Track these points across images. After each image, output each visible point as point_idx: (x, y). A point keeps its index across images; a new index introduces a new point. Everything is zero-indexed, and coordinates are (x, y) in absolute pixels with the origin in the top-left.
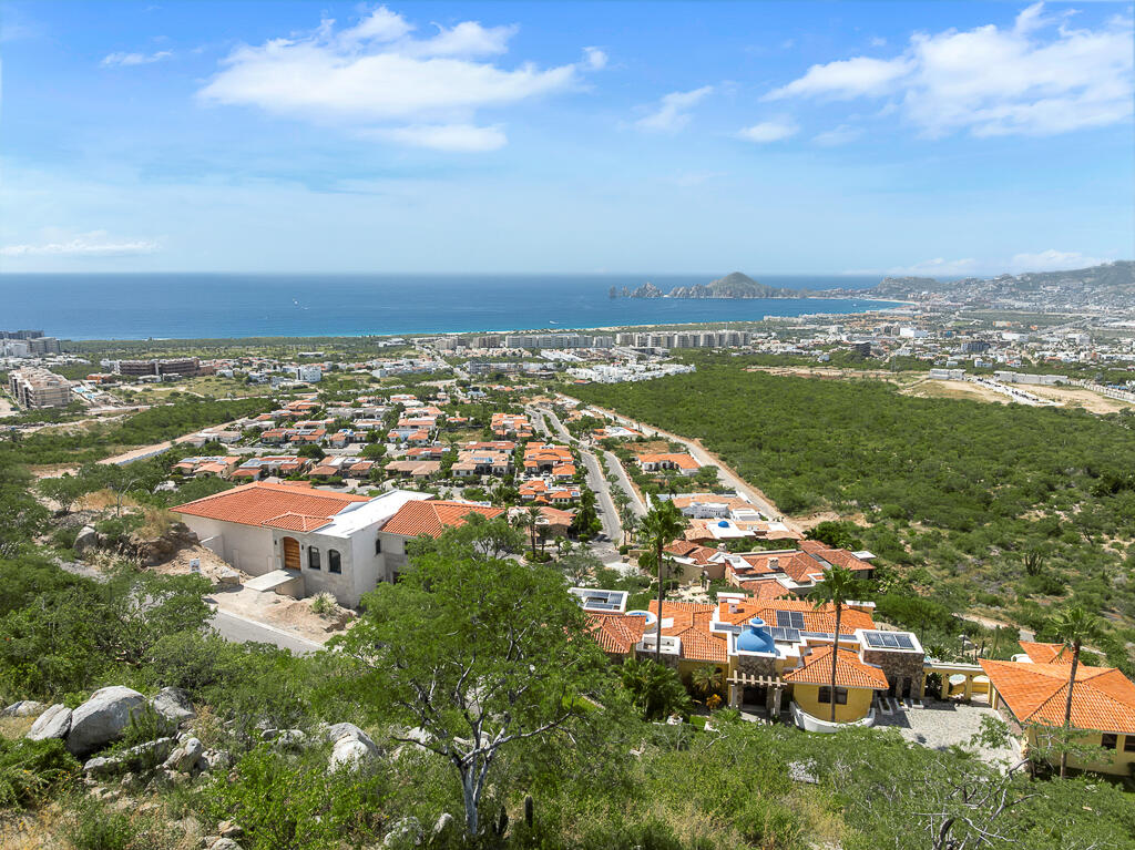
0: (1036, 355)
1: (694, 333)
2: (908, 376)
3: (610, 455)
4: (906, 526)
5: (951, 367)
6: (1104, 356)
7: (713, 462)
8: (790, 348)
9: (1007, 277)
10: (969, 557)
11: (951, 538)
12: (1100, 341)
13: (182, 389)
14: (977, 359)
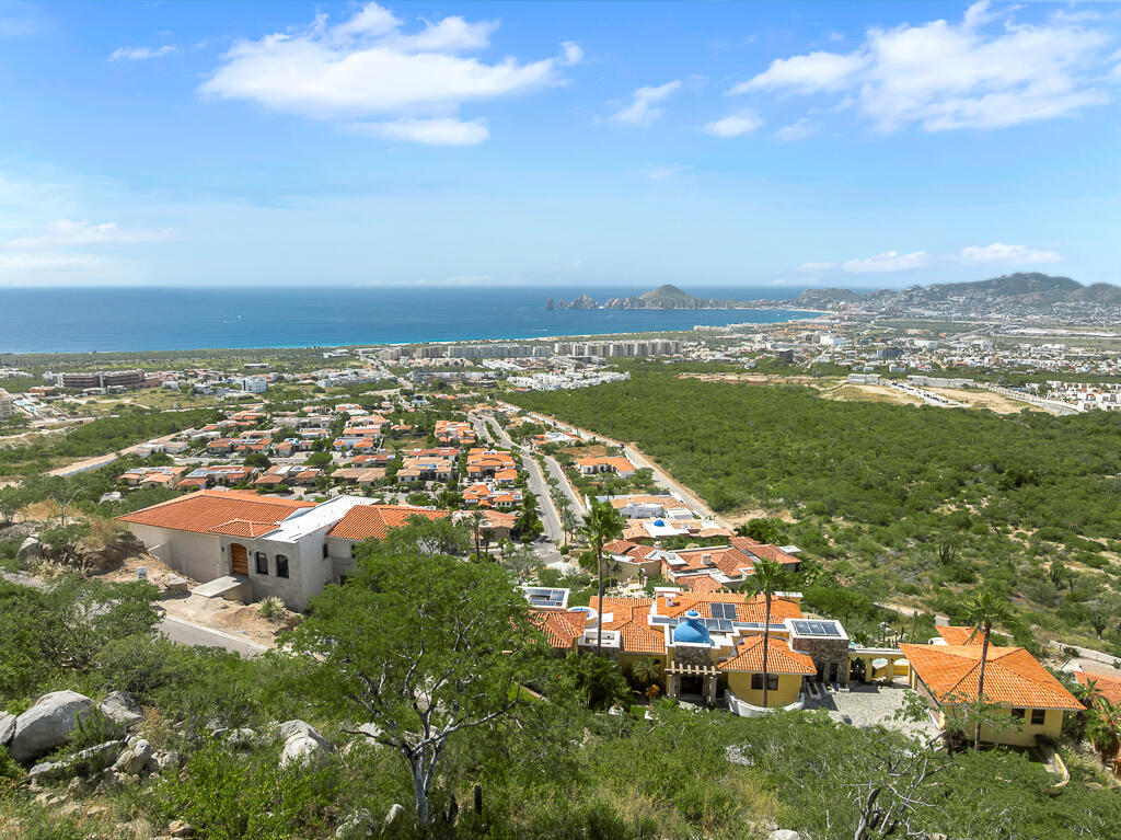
0: (945, 360)
1: (628, 342)
2: (828, 381)
3: (550, 459)
4: (829, 522)
5: (868, 372)
6: (1006, 361)
7: (649, 465)
8: (719, 356)
9: (917, 288)
10: (888, 549)
11: (871, 532)
12: (1002, 347)
13: (127, 401)
14: (891, 364)
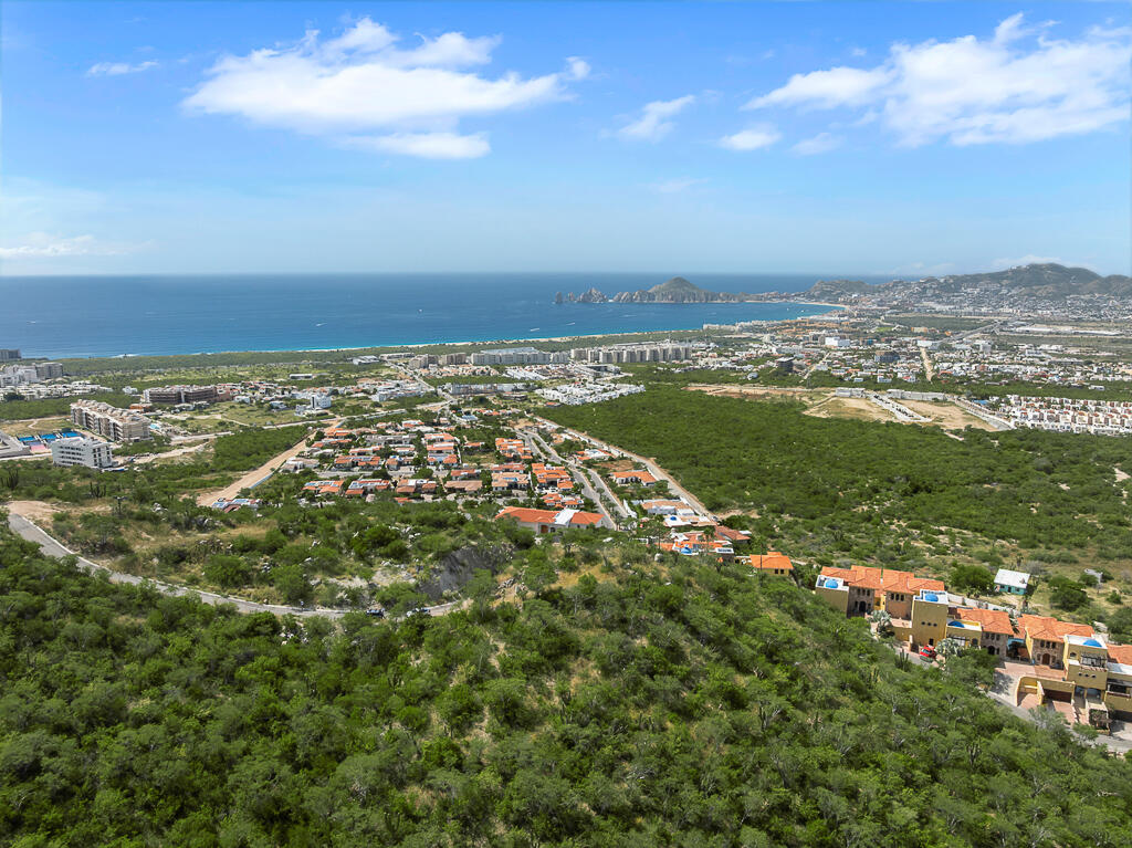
7: (666, 478)
8: (726, 364)
9: (931, 280)
